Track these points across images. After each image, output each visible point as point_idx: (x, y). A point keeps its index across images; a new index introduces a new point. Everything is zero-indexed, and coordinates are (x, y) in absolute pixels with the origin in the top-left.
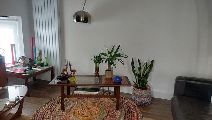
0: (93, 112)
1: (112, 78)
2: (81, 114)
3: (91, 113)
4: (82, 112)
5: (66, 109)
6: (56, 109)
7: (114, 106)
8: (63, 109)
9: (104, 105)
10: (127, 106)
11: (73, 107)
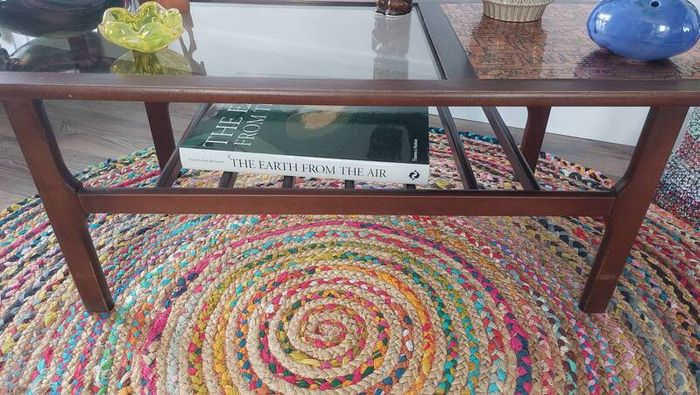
0: (373, 342)
1: (537, 22)
2: (260, 370)
3: (352, 354)
4: (274, 348)
5: (130, 299)
6: (41, 294)
7: (543, 263)
8: (97, 297)
9: (452, 254)
10: (661, 273)
11: (193, 276)
